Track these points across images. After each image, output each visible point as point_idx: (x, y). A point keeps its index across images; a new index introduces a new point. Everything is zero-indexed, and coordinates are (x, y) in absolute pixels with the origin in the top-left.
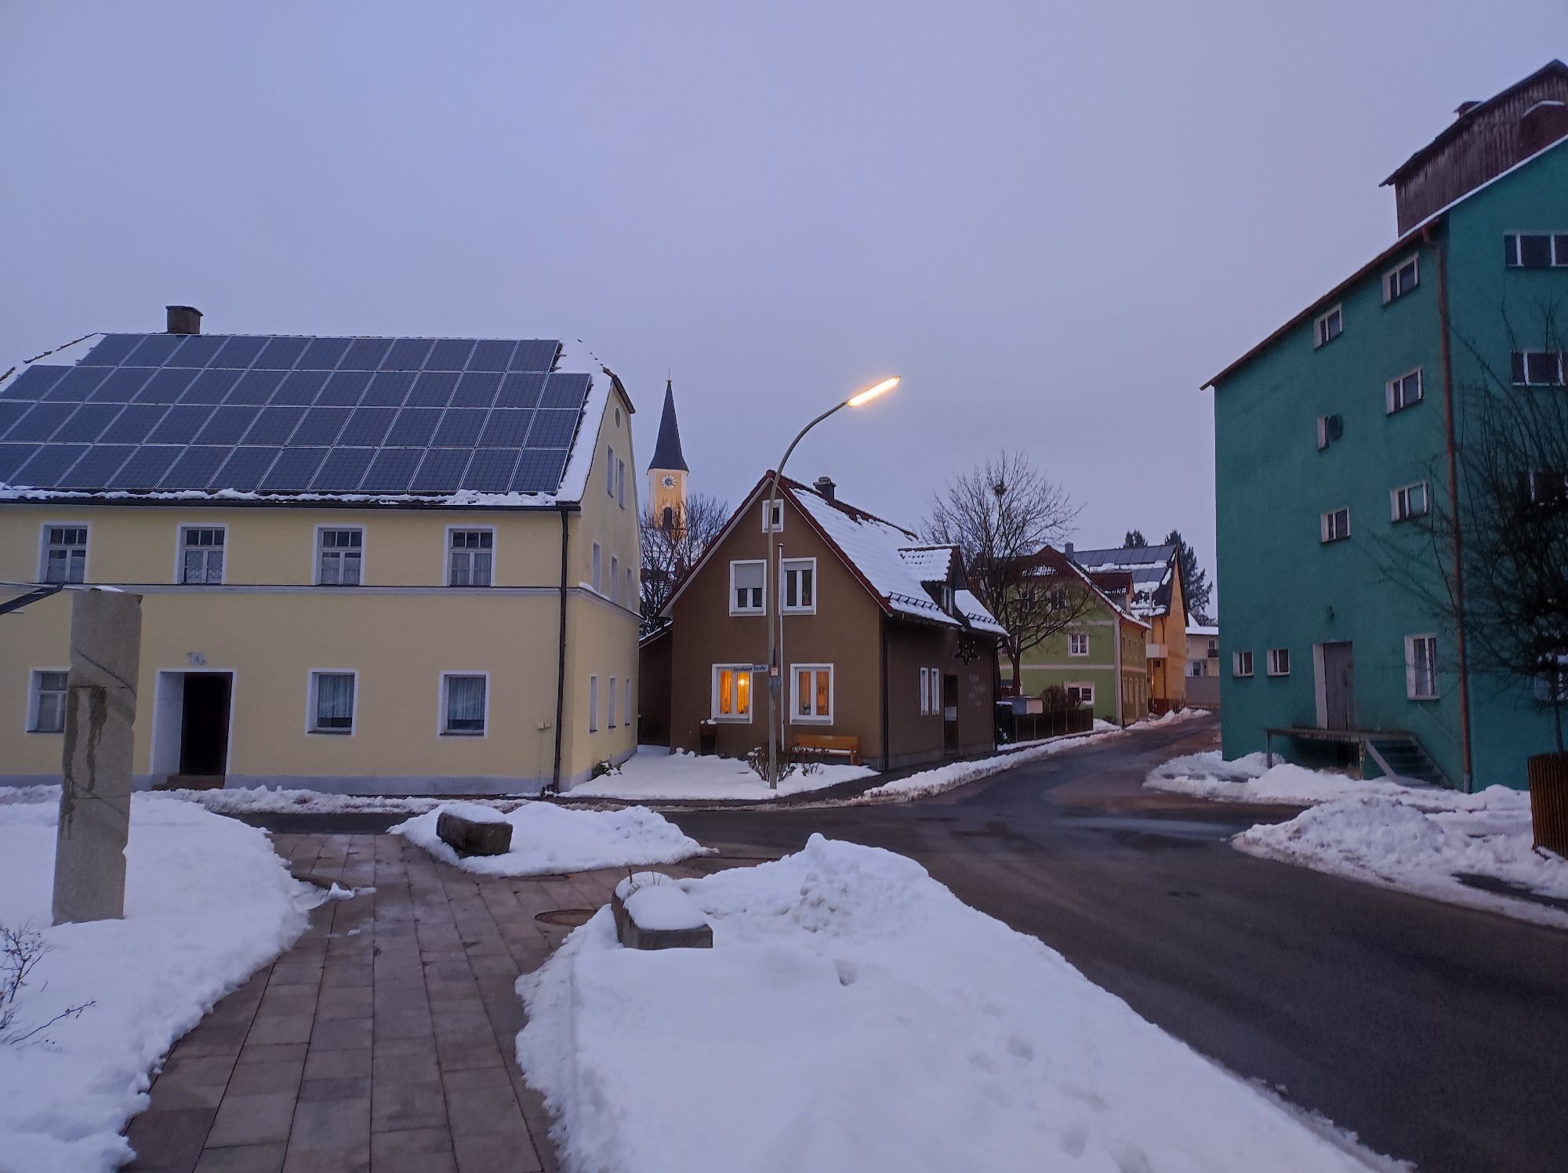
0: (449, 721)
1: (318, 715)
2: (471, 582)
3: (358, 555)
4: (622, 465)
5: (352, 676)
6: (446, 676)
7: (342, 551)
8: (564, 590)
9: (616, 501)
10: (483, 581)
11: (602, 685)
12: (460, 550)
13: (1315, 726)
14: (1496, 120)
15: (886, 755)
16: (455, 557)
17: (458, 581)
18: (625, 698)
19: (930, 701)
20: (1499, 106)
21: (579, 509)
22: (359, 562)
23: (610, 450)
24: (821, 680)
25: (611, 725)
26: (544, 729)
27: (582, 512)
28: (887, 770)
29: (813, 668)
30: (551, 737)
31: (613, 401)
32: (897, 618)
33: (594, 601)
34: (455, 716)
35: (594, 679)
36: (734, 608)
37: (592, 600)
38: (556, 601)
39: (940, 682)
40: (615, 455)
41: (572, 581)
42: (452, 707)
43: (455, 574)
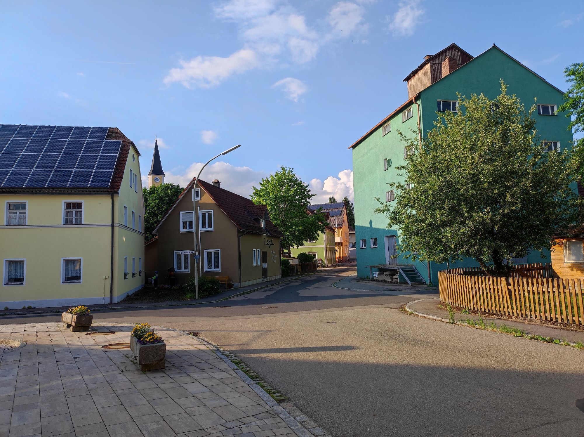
0: (66, 277)
1: (8, 277)
2: (74, 223)
3: (25, 213)
4: (135, 175)
5: (23, 261)
6: (64, 260)
7: (18, 212)
8: (112, 225)
9: (133, 189)
10: (79, 222)
11: (129, 261)
12: (69, 210)
13: (385, 264)
14: (436, 62)
15: (240, 282)
16: (67, 213)
17: (68, 222)
18: (139, 266)
19: (257, 261)
20: (437, 58)
21: (118, 193)
22: (25, 216)
23: (131, 170)
24: (216, 255)
25: (133, 276)
26: (106, 279)
27: (119, 195)
28: (241, 287)
29: (213, 251)
30: (109, 282)
31: (131, 151)
32: (244, 232)
33: (125, 228)
34: (68, 275)
35: (126, 258)
36: (182, 229)
37: (124, 228)
38: (110, 229)
39: (260, 254)
40: (133, 172)
41: (116, 221)
42: (67, 272)
43: (67, 220)
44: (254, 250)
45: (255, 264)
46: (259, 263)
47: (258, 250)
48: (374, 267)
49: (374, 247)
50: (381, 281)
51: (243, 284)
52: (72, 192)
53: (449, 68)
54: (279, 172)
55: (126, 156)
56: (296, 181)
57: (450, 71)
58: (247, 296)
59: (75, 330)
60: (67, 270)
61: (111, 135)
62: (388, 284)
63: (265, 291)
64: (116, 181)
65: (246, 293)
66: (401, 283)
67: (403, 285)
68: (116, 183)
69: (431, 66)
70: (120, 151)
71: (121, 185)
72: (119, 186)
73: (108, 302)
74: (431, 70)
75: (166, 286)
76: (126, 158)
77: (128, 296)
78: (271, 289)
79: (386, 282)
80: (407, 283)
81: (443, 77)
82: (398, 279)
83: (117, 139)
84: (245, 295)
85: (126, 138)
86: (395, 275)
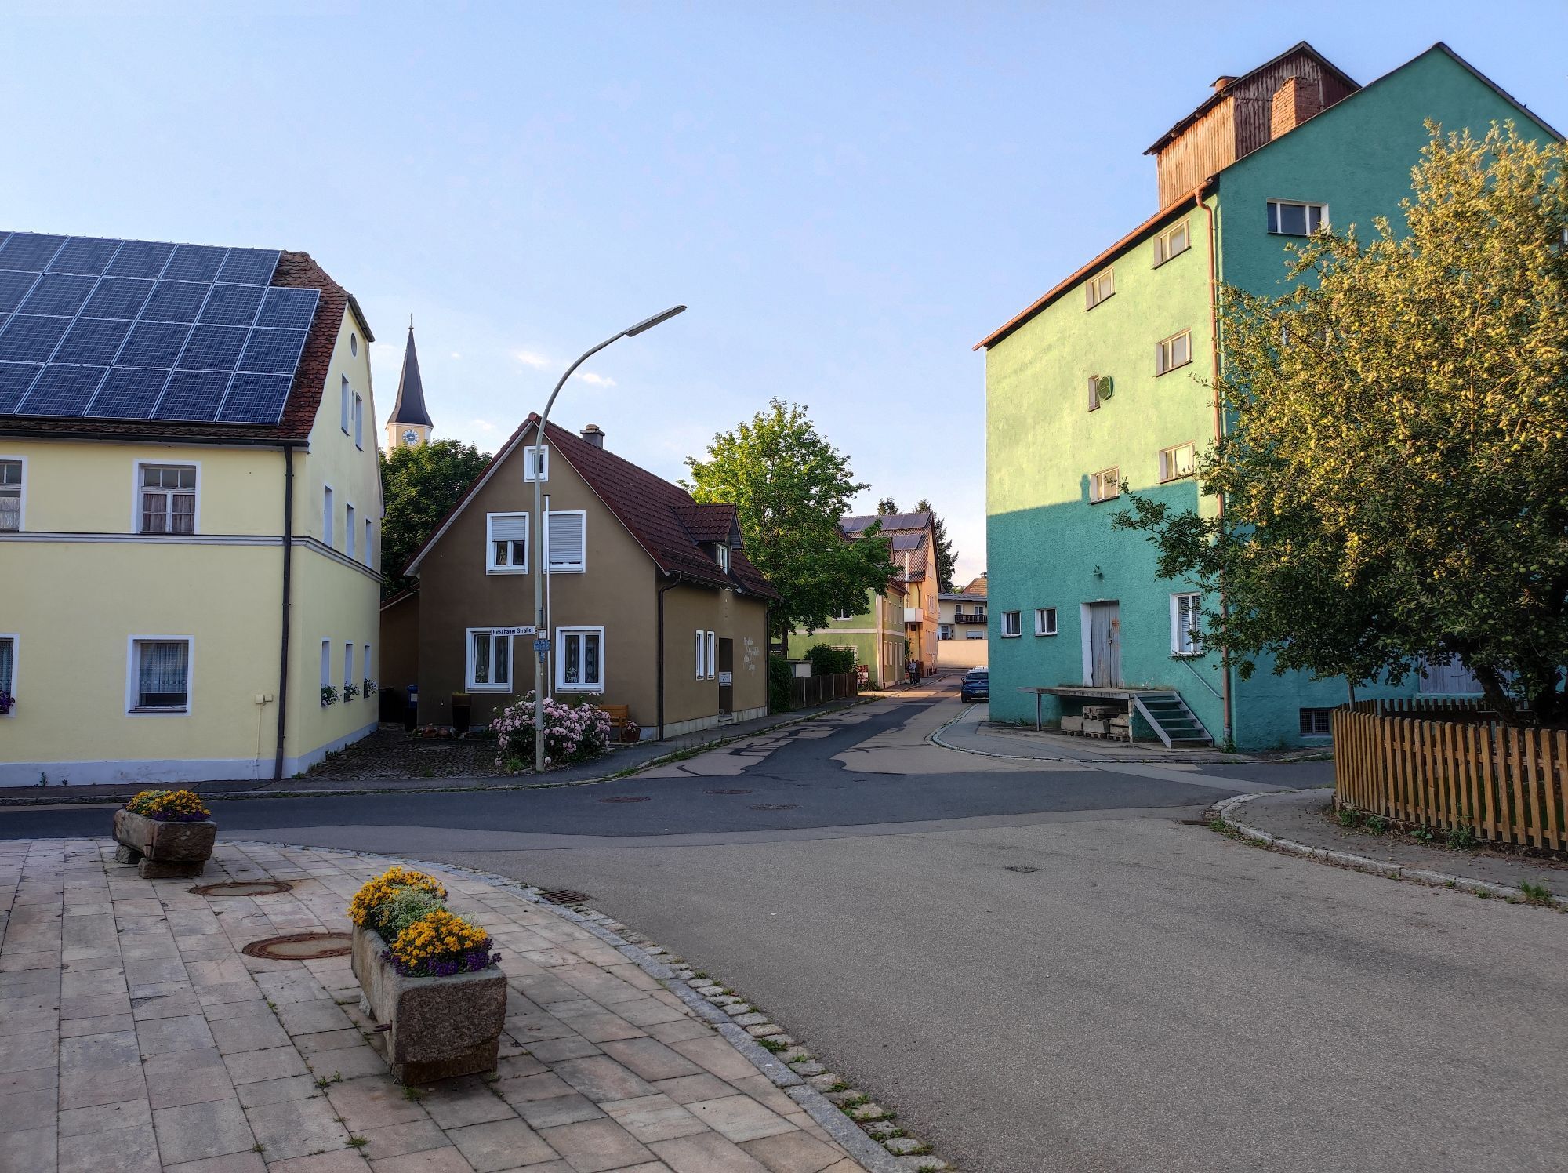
0: (141, 695)
2: (168, 529)
3: (17, 494)
4: (358, 400)
5: (10, 642)
6: (135, 640)
8: (288, 541)
9: (352, 440)
10: (184, 528)
11: (337, 651)
12: (153, 490)
13: (1080, 683)
14: (1252, 96)
15: (661, 724)
16: (148, 498)
17: (151, 527)
18: (364, 668)
19: (706, 665)
20: (1254, 82)
21: (306, 444)
22: (19, 503)
23: (345, 381)
24: (591, 646)
25: (347, 698)
26: (265, 702)
27: (311, 449)
28: (662, 739)
29: (583, 630)
30: (272, 711)
31: (348, 325)
32: (673, 577)
33: (326, 553)
34: (149, 689)
35: (325, 644)
36: (491, 564)
37: (323, 552)
38: (278, 552)
39: (716, 646)
40: (350, 387)
41: (299, 530)
42: (145, 679)
43: (147, 518)
44: (698, 632)
45: (700, 672)
46: (712, 672)
47: (709, 633)
48: (1050, 691)
49: (1046, 633)
50: (1073, 732)
51: (669, 731)
52: (163, 433)
53: (1296, 112)
54: (764, 417)
55: (332, 336)
56: (814, 443)
57: (1299, 119)
58: (689, 765)
59: (152, 875)
60: (145, 674)
61: (288, 273)
62: (1096, 742)
63: (737, 752)
64: (301, 407)
65: (685, 757)
66: (1139, 739)
67: (1144, 745)
68: (299, 414)
69: (1237, 107)
70: (314, 319)
71: (316, 419)
72: (309, 423)
73: (268, 773)
74: (1235, 119)
75: (443, 731)
76: (331, 340)
77: (330, 757)
78: (750, 748)
79: (1088, 736)
80: (1157, 740)
81: (1273, 138)
82: (1130, 727)
83: (304, 286)
84: (681, 763)
85: (333, 282)
86: (1116, 716)
